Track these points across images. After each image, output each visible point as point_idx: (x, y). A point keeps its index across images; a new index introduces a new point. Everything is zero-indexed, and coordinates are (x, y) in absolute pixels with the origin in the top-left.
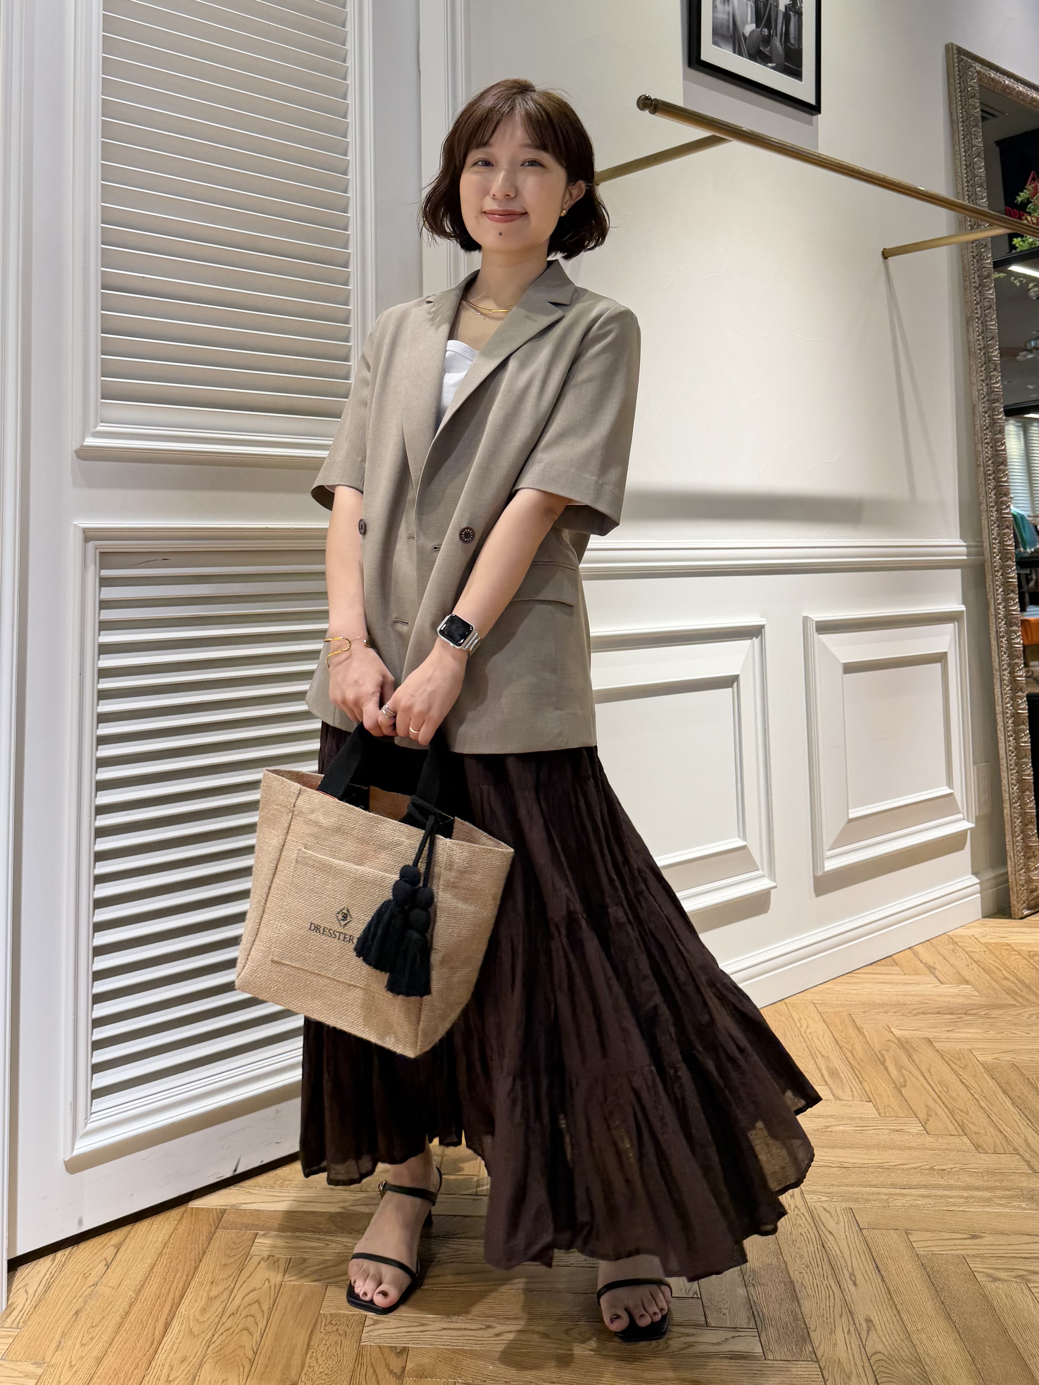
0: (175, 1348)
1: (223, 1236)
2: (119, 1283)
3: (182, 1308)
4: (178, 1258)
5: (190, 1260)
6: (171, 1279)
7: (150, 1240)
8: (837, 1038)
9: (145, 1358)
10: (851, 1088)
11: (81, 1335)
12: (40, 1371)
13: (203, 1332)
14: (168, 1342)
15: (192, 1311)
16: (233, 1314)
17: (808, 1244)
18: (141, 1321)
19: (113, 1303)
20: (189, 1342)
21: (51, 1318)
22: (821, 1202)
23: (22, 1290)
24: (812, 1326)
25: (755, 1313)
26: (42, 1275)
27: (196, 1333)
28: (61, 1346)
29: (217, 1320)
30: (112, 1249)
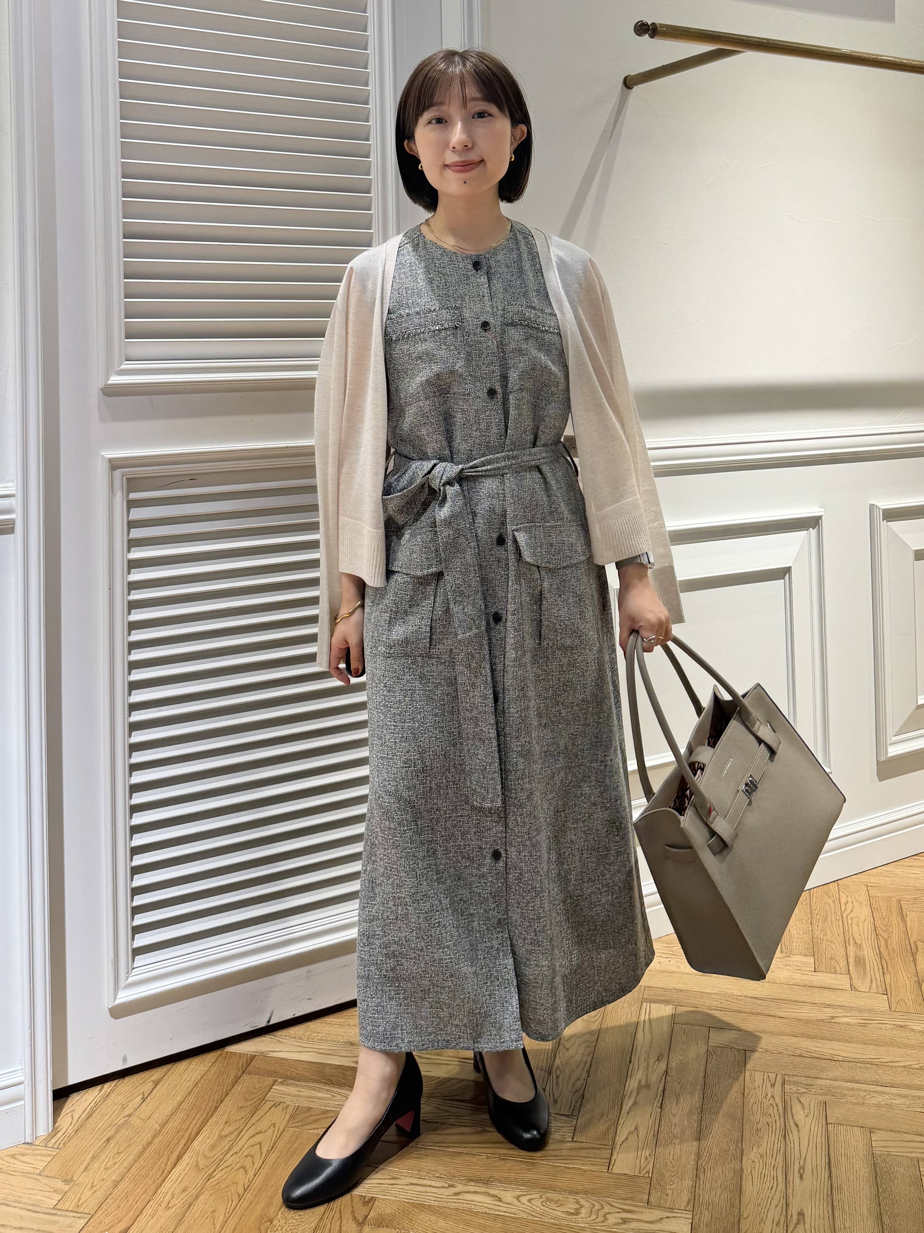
0: (180, 1178)
1: (246, 1081)
2: (149, 1115)
3: (196, 1144)
4: (203, 1097)
5: (213, 1100)
6: (193, 1116)
7: (183, 1080)
8: (878, 926)
9: (154, 1185)
10: (871, 979)
11: (107, 1160)
12: (66, 1188)
13: (207, 1167)
14: (177, 1172)
15: (204, 1146)
16: (236, 1153)
17: (770, 1134)
18: (159, 1152)
19: (140, 1134)
20: (193, 1174)
21: (87, 1142)
22: (799, 1093)
23: (70, 1115)
24: (745, 1216)
25: (697, 1198)
26: (88, 1103)
27: (200, 1168)
28: (89, 1167)
29: (222, 1156)
30: (151, 1084)
